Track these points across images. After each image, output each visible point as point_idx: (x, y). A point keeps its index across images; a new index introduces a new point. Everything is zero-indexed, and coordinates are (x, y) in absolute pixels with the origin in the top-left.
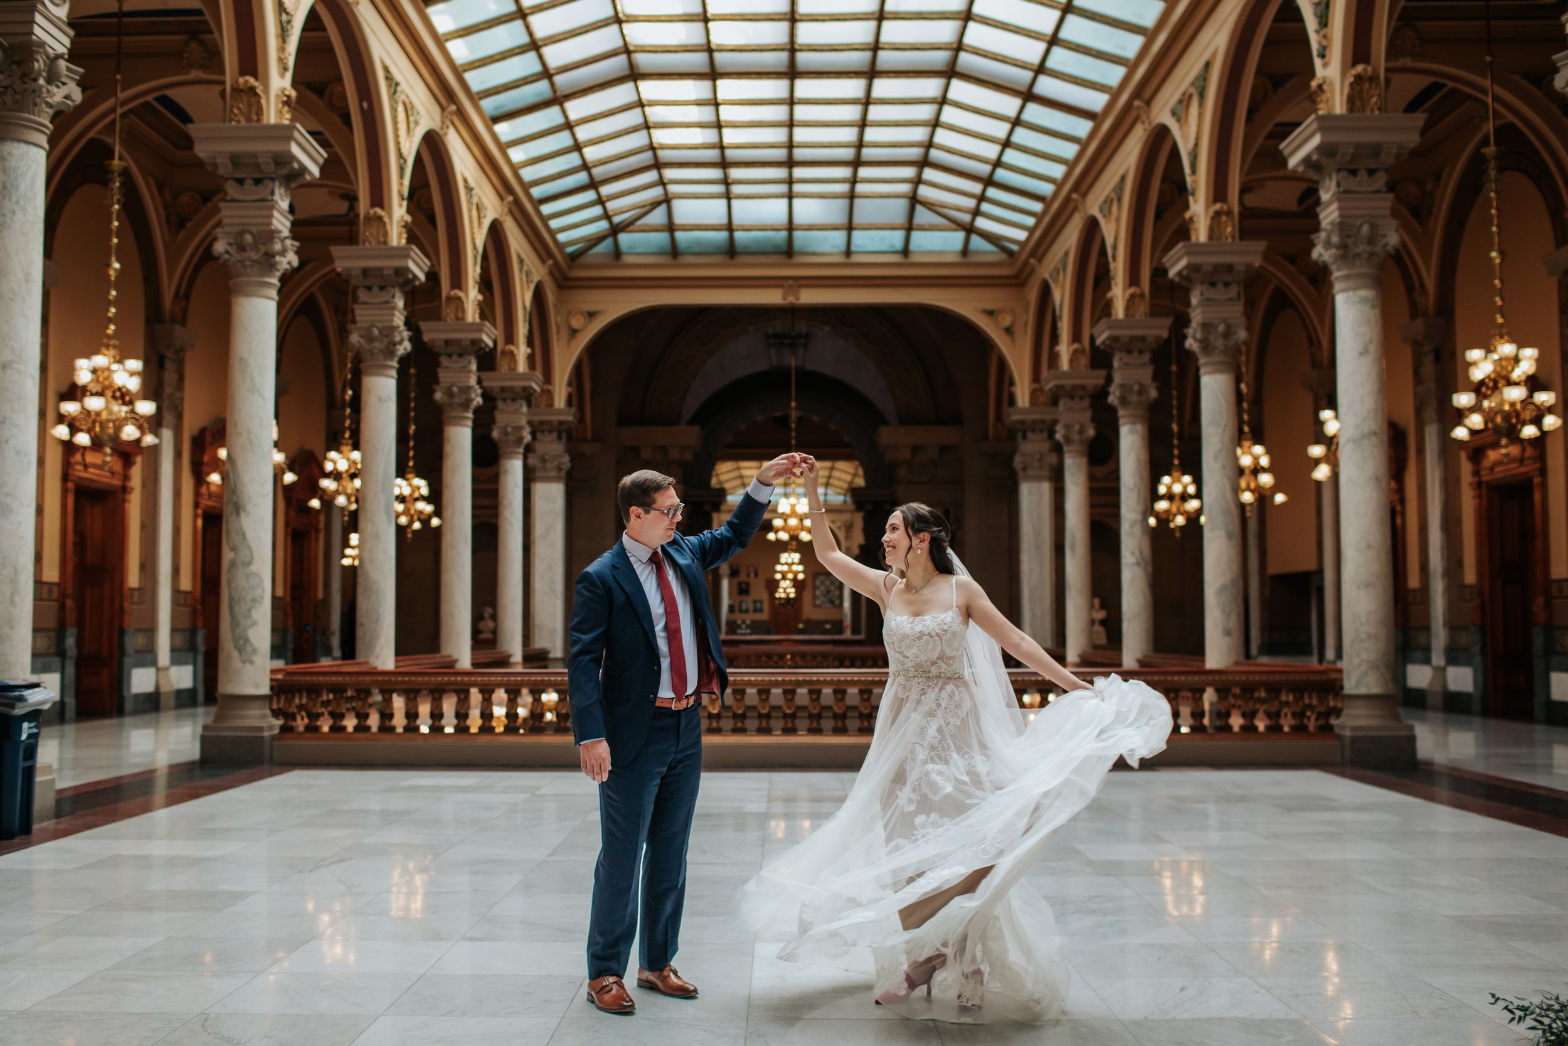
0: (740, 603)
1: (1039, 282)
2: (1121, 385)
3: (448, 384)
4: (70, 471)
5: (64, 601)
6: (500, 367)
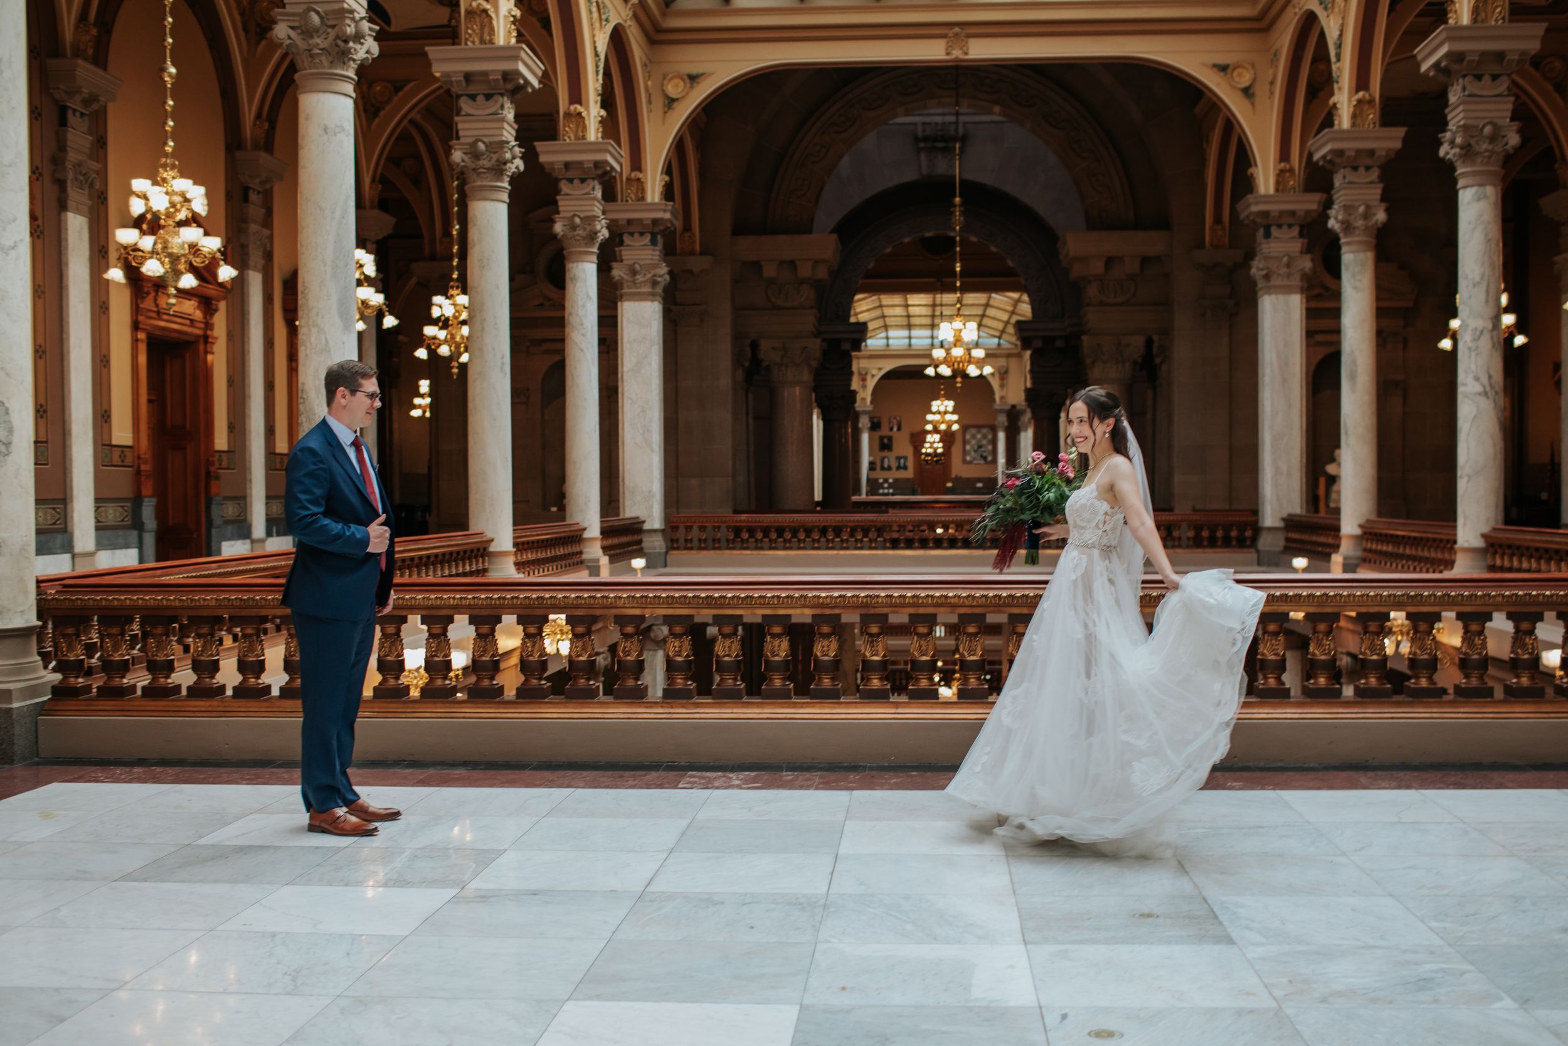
0: (882, 460)
1: (1297, 18)
2: (1464, 126)
3: (471, 140)
4: (141, 318)
5: (139, 467)
6: (564, 135)
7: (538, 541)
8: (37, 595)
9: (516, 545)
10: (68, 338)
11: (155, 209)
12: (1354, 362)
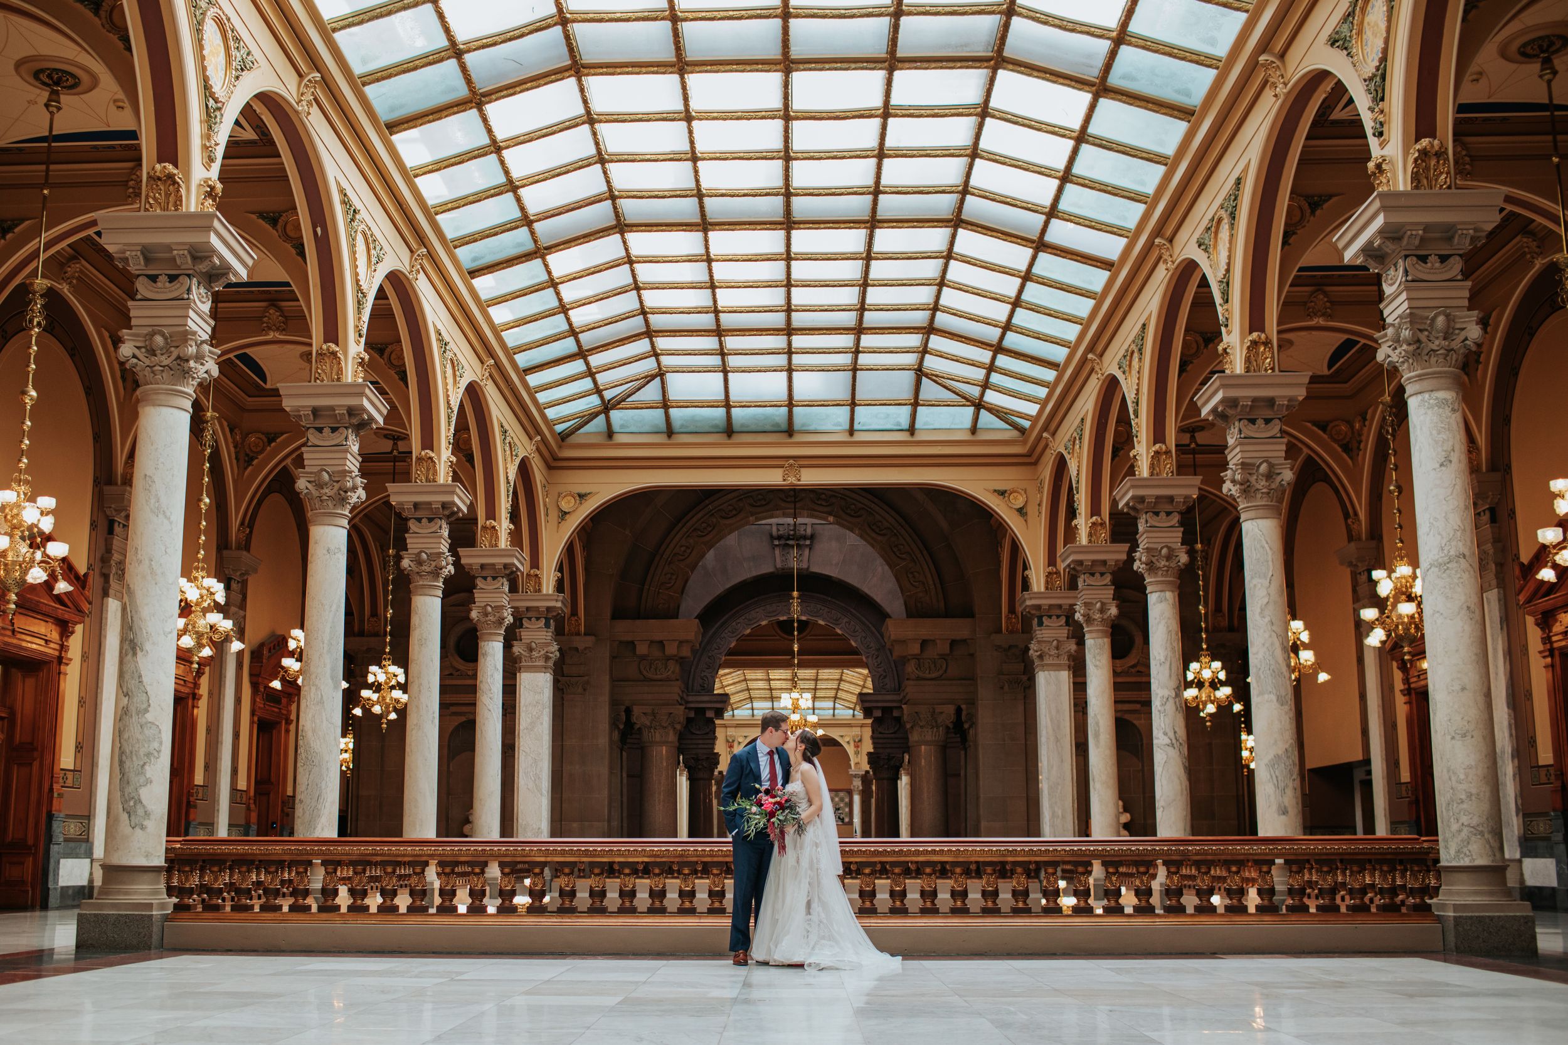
1: (1053, 458)
2: (1149, 549)
3: (416, 551)
6: (481, 543)
11: (189, 598)
12: (1097, 724)
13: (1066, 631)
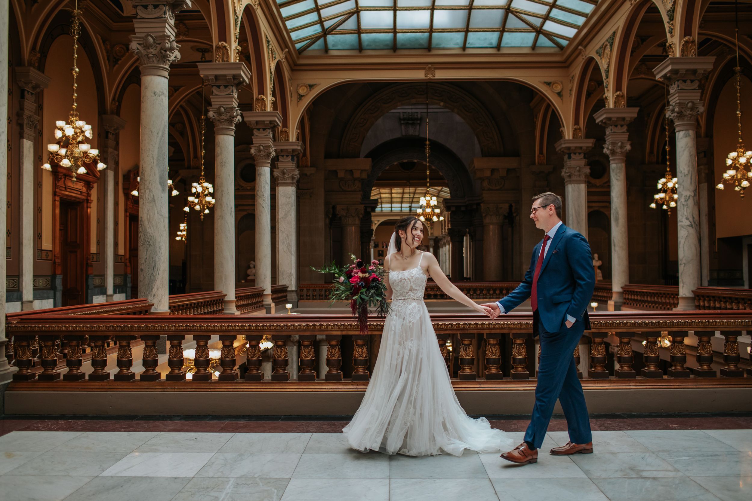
1: (584, 61)
2: (679, 103)
3: (217, 107)
4: (57, 190)
5: (55, 260)
6: (256, 109)
7: (245, 296)
8: (6, 324)
9: (236, 297)
10: (22, 198)
11: (67, 135)
12: (617, 213)
13: (584, 162)
